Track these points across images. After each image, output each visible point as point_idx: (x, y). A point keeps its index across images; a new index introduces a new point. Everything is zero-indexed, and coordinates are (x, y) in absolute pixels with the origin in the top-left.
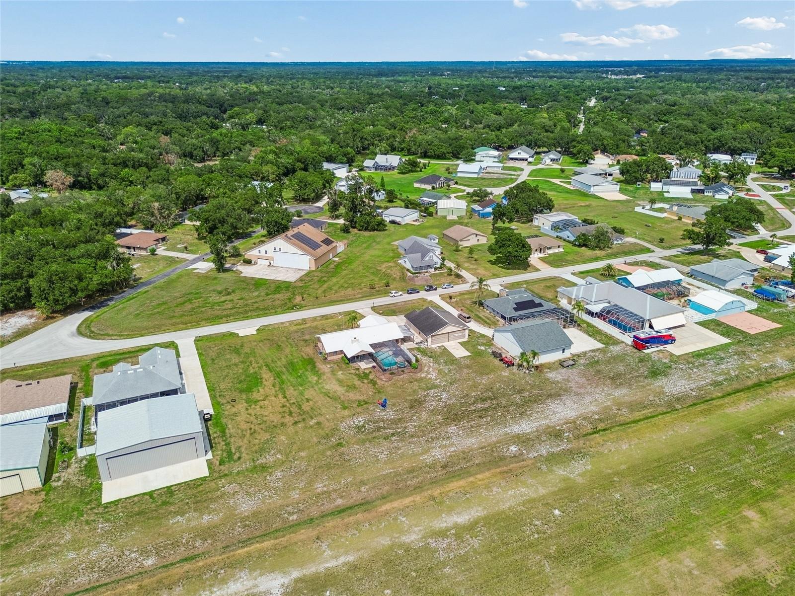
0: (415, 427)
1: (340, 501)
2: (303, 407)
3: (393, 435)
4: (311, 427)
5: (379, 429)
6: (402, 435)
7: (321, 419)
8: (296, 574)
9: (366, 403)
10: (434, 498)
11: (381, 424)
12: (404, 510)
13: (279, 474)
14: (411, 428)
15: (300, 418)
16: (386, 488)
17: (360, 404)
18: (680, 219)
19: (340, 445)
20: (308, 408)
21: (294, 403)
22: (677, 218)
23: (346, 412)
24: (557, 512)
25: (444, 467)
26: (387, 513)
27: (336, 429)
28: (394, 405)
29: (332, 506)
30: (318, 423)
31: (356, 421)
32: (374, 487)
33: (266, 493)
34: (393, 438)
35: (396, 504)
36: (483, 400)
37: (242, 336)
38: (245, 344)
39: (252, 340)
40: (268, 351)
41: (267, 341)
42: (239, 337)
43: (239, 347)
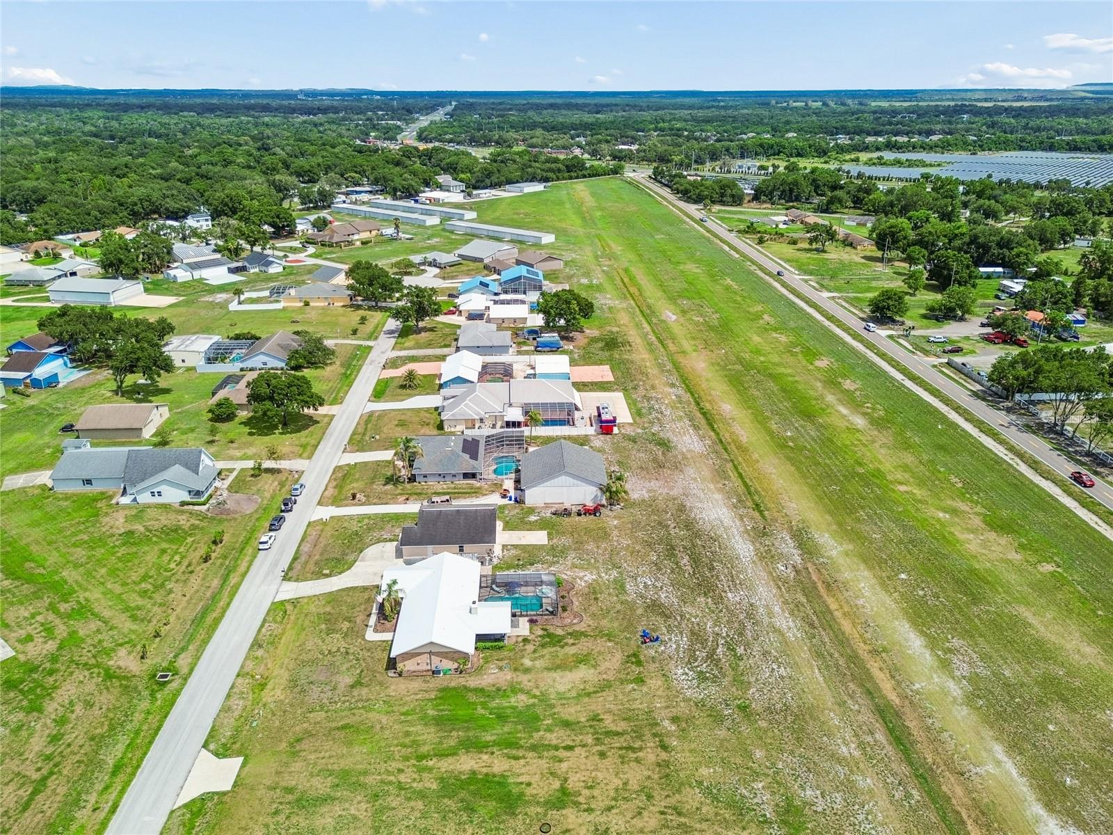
1: (880, 736)
7: (664, 715)
8: (1038, 809)
9: (635, 655)
13: (809, 792)
16: (852, 686)
17: (634, 662)
18: (307, 304)
19: (743, 709)
22: (302, 304)
24: (903, 576)
25: (812, 625)
29: (889, 748)
30: (675, 720)
31: (685, 676)
32: (852, 697)
33: (861, 817)
34: (740, 650)
36: (672, 556)
37: (234, 786)
38: (283, 784)
39: (273, 770)
40: (356, 749)
41: (305, 745)
42: (232, 791)
43: (290, 797)
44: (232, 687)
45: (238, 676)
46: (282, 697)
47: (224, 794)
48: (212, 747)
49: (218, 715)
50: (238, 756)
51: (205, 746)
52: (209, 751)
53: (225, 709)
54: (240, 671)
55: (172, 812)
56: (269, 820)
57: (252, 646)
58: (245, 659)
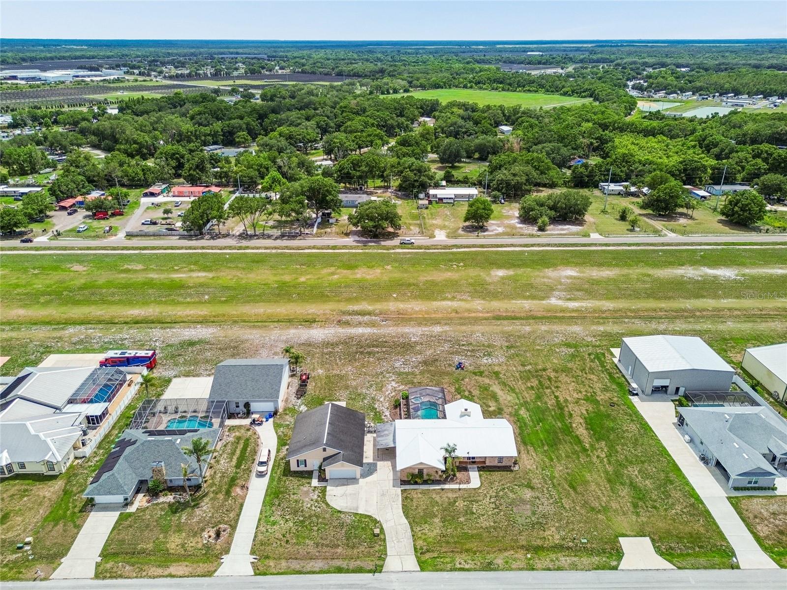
0: (442, 347)
2: (537, 382)
3: (463, 345)
4: (531, 364)
5: (473, 351)
6: (458, 342)
7: (520, 368)
9: (474, 373)
10: (457, 312)
11: (469, 353)
12: (478, 311)
14: (447, 347)
15: (540, 373)
17: (481, 374)
19: (508, 348)
20: (532, 380)
21: (547, 388)
23: (496, 369)
26: (488, 312)
27: (510, 358)
28: (450, 365)
30: (524, 366)
31: (490, 360)
35: (481, 315)
36: (369, 353)
37: (645, 536)
38: (632, 509)
39: (623, 517)
40: (590, 479)
41: (596, 504)
42: (649, 536)
43: (640, 503)
44: (549, 569)
45: (533, 569)
46: (553, 529)
47: (653, 540)
48: (614, 563)
49: (582, 570)
50: (618, 542)
51: (615, 568)
52: (619, 564)
53: (574, 567)
54: (527, 569)
55: (679, 568)
56: (661, 509)
57: (492, 570)
58: (512, 570)
